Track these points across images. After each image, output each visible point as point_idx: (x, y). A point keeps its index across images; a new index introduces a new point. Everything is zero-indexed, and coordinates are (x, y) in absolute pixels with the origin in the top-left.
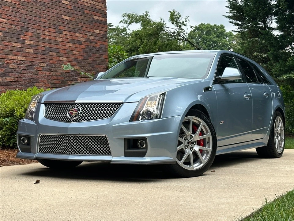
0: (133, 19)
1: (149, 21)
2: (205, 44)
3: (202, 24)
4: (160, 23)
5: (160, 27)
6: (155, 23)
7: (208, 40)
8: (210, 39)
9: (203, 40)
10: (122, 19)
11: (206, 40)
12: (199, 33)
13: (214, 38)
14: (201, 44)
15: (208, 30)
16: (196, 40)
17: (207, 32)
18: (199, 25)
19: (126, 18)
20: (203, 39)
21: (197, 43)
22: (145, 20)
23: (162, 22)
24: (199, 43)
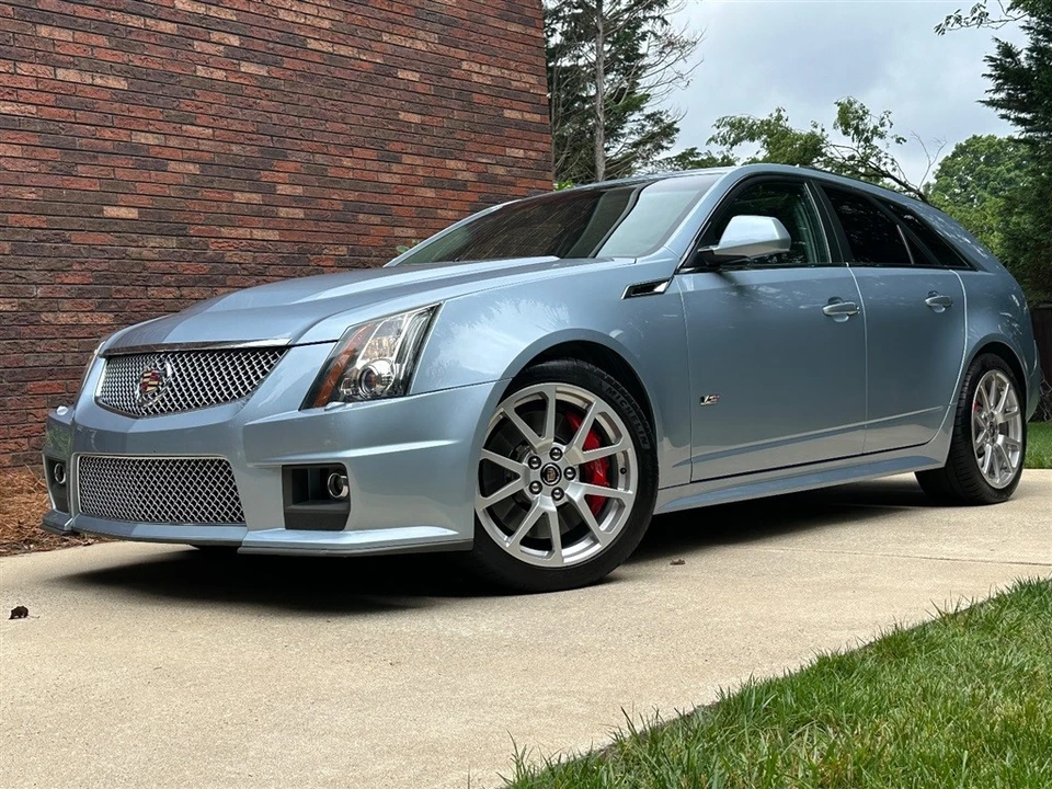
0: (742, 130)
1: (786, 132)
2: (985, 188)
3: (975, 137)
4: (813, 135)
5: (812, 147)
6: (800, 137)
7: (992, 176)
8: (998, 174)
9: (980, 180)
10: (715, 132)
11: (988, 178)
12: (967, 161)
13: (1009, 171)
14: (973, 188)
15: (992, 151)
16: (960, 180)
17: (988, 158)
18: (967, 141)
19: (725, 130)
20: (979, 177)
21: (962, 187)
22: (774, 133)
23: (818, 131)
24: (967, 186)
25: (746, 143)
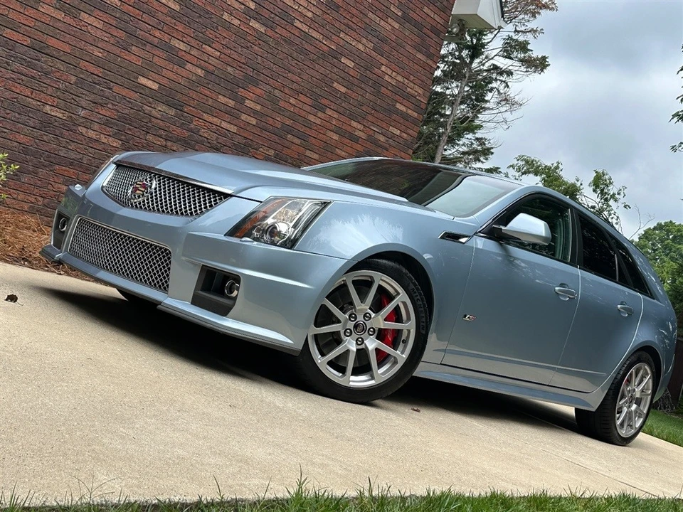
0: (531, 167)
1: (558, 178)
2: (667, 255)
3: (671, 222)
4: (574, 185)
5: (572, 191)
6: (566, 183)
7: (674, 249)
8: (678, 249)
9: (665, 249)
10: (515, 162)
11: (670, 250)
12: (662, 235)
14: (660, 252)
15: (679, 234)
16: (653, 244)
17: (675, 237)
18: (665, 223)
19: (521, 163)
20: (665, 247)
21: (653, 249)
22: (551, 175)
23: (578, 184)
24: (656, 250)
25: (531, 175)
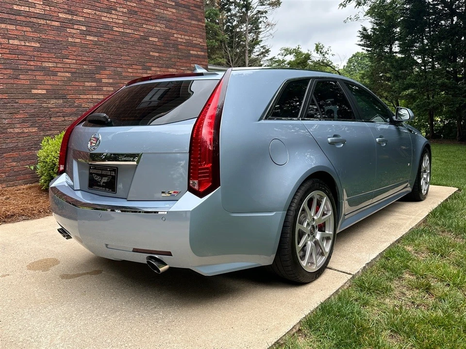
0: (288, 52)
1: (300, 52)
2: (360, 67)
4: (308, 54)
5: (308, 57)
6: (304, 54)
7: (362, 63)
8: (364, 63)
10: (280, 52)
12: (356, 59)
13: (367, 62)
16: (353, 64)
18: (355, 53)
19: (283, 51)
20: (358, 64)
22: (297, 53)
23: (309, 53)
24: (355, 66)
25: (289, 55)
